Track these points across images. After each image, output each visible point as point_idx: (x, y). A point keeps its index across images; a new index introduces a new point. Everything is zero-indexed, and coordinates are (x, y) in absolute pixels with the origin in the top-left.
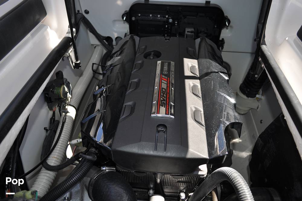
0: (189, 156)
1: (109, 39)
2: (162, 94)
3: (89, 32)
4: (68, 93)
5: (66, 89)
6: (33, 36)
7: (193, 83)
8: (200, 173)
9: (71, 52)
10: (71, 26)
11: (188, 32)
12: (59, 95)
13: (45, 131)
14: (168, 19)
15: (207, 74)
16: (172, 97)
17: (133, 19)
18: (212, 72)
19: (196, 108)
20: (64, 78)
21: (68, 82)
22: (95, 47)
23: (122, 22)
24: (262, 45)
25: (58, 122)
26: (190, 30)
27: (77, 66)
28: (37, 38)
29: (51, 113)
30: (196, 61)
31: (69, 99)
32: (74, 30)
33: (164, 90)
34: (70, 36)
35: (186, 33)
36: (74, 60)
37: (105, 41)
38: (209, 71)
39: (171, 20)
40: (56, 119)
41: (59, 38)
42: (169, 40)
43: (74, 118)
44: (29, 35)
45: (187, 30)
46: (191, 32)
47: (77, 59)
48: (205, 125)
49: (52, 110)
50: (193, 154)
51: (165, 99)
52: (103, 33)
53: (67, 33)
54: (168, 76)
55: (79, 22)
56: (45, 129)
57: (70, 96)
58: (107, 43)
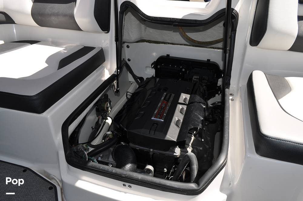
0: (166, 139)
1: (141, 79)
2: (161, 109)
3: (128, 72)
4: (109, 108)
5: (109, 105)
6: (97, 72)
7: (182, 107)
8: (175, 154)
9: (115, 83)
10: (118, 68)
11: (195, 78)
12: (104, 108)
13: (92, 129)
14: (182, 69)
15: (192, 103)
16: (166, 111)
17: (159, 67)
18: (195, 102)
19: (178, 119)
20: (109, 98)
21: (111, 101)
22: (132, 83)
23: (151, 69)
24: (226, 88)
25: (100, 125)
26: (196, 77)
27: (117, 91)
28: (98, 73)
29: (97, 118)
30: (189, 96)
31: (109, 111)
32: (119, 70)
33: (162, 108)
34: (116, 74)
35: (193, 79)
36: (116, 87)
37: (138, 80)
38: (194, 101)
39: (183, 70)
40: (99, 123)
41: (110, 74)
42: (176, 82)
43: (110, 125)
44: (95, 71)
45: (195, 77)
46: (197, 79)
47: (118, 87)
48: (181, 127)
49: (98, 117)
50: (169, 138)
51: (162, 112)
52: (138, 75)
53: (115, 72)
54: (168, 101)
55: (123, 66)
56: (92, 127)
57: (110, 110)
58: (140, 82)
